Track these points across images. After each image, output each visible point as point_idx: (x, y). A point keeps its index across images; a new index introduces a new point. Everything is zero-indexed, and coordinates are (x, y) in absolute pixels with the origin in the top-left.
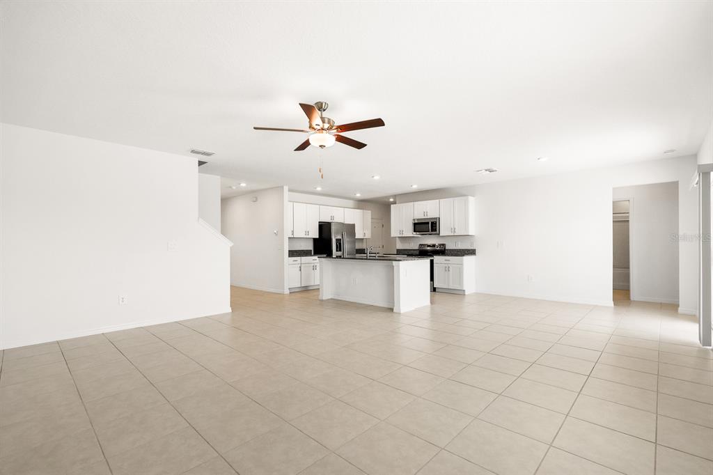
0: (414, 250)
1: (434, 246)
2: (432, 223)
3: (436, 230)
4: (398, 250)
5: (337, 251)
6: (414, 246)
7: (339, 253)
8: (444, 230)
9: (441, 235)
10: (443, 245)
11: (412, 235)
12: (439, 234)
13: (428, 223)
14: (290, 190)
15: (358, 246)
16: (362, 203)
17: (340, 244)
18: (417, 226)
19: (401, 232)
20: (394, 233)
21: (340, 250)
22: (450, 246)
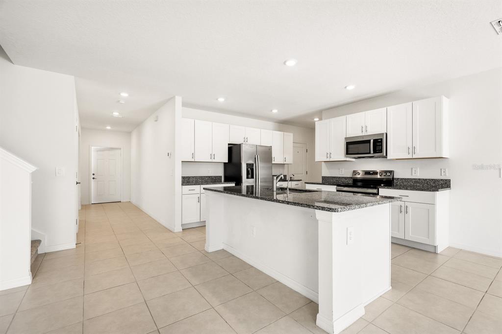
0: (346, 178)
1: (375, 173)
2: (375, 141)
3: (381, 151)
4: (324, 178)
5: (247, 178)
6: (345, 172)
7: (251, 182)
8: (393, 150)
9: (389, 157)
10: (391, 172)
11: (345, 159)
12: (386, 157)
13: (369, 141)
14: (185, 104)
15: (275, 172)
16: (284, 124)
17: (252, 170)
18: (350, 146)
19: (329, 155)
20: (319, 156)
21: (252, 177)
22: (401, 173)
